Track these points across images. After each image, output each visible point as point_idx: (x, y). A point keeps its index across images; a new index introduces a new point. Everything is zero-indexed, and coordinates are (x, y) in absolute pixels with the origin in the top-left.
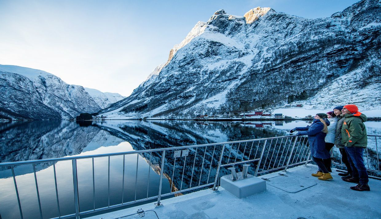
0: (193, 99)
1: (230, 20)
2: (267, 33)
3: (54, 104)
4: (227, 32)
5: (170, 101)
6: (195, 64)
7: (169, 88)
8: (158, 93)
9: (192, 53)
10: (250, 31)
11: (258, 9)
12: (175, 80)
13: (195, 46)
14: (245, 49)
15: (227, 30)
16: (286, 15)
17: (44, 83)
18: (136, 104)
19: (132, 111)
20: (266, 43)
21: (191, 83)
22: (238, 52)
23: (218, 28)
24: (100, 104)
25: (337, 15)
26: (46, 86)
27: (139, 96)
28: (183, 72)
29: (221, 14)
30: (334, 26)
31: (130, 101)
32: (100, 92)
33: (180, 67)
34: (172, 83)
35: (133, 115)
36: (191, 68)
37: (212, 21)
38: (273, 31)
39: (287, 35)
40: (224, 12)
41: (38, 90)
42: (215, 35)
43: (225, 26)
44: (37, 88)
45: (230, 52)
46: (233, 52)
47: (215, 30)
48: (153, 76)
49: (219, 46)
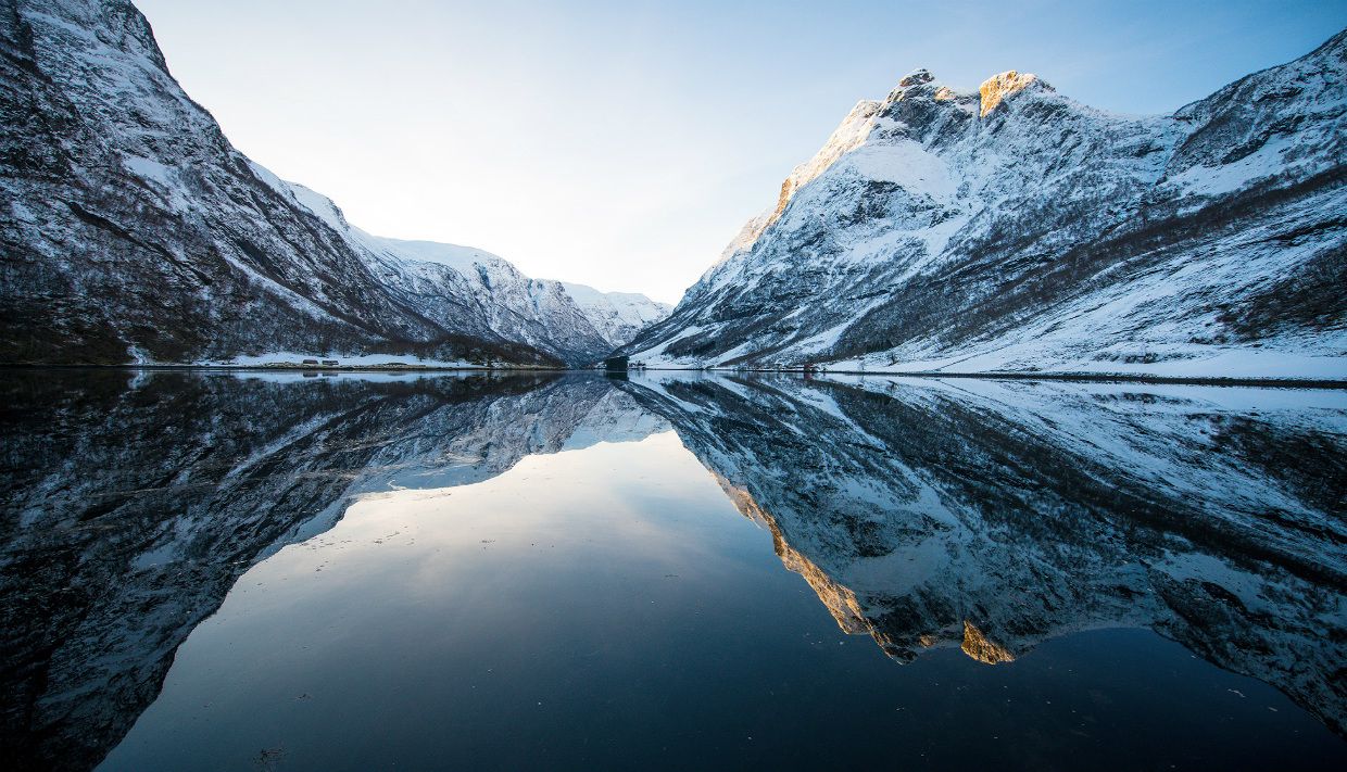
0: (794, 334)
1: (941, 103)
2: (1014, 157)
3: (510, 330)
4: (929, 138)
5: (756, 336)
6: (825, 245)
7: (762, 306)
8: (738, 315)
9: (822, 215)
10: (983, 142)
11: (1009, 76)
12: (776, 285)
13: (830, 194)
14: (956, 200)
15: (930, 131)
16: (1065, 107)
17: (485, 279)
18: (694, 337)
19: (687, 353)
20: (1007, 183)
21: (805, 296)
22: (931, 211)
23: (906, 125)
24: (599, 327)
25: (1183, 115)
26: (489, 288)
27: (700, 318)
28: (796, 265)
29: (918, 82)
30: (1160, 149)
31: (680, 327)
32: (598, 292)
33: (790, 250)
34: (767, 294)
35: (688, 361)
36: (815, 254)
37: (891, 104)
38: (1028, 152)
39: (1051, 168)
40: (926, 76)
41: (478, 297)
42: (896, 149)
43: (928, 118)
44: (476, 294)
45: (914, 210)
46: (922, 209)
47: (898, 134)
48: (735, 255)
49: (891, 191)
